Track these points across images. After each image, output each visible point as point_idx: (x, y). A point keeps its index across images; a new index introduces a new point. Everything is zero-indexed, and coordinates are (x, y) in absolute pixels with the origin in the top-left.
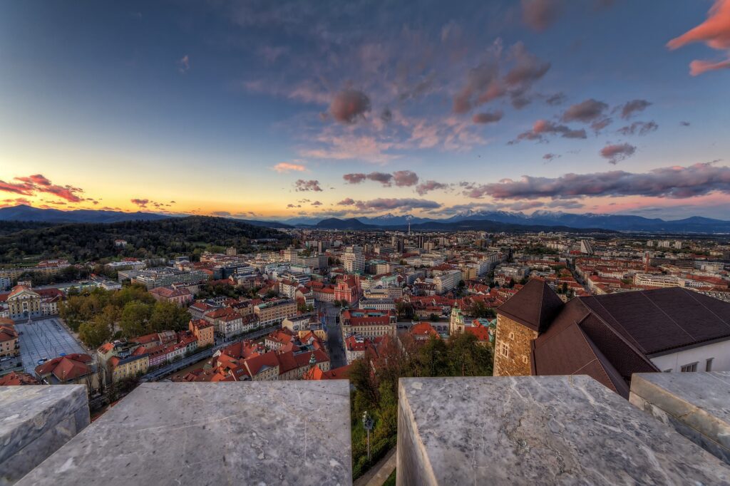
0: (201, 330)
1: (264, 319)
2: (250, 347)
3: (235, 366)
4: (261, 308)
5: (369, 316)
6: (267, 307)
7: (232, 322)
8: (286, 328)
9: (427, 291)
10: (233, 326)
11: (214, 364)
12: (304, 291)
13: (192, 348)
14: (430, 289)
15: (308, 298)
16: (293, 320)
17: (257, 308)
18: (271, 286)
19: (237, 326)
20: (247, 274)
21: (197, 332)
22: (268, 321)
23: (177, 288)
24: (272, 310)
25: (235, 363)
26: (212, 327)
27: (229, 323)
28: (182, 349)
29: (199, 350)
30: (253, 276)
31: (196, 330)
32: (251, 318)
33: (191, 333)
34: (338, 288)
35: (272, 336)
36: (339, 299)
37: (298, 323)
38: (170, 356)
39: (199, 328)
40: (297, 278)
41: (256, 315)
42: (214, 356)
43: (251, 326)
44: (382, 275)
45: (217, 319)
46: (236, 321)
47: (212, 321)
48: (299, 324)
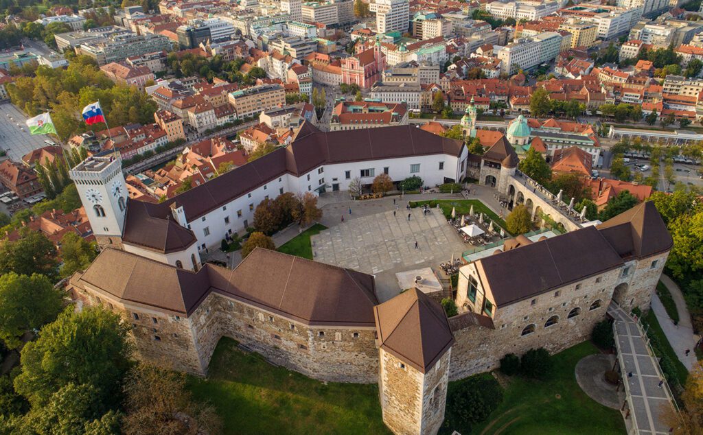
0: (168, 124)
1: (242, 110)
2: (219, 146)
3: (201, 164)
4: (236, 97)
5: (370, 111)
6: (245, 95)
7: (203, 114)
8: (264, 124)
9: (485, 71)
10: (204, 119)
11: (184, 161)
12: (298, 71)
13: (161, 142)
14: (490, 67)
15: (303, 82)
16: (272, 114)
17: (231, 96)
18: (256, 60)
19: (209, 119)
20: (223, 40)
21: (164, 126)
22: (247, 113)
23: (134, 63)
24: (250, 98)
25: (201, 161)
26: (179, 121)
27: (199, 115)
28: (152, 144)
29: (169, 146)
30: (232, 43)
31: (163, 123)
32: (225, 109)
33: (158, 127)
34: (346, 67)
35: (247, 133)
36: (348, 82)
37: (278, 118)
38: (141, 151)
39: (166, 122)
40: (292, 47)
41: (231, 105)
42: (184, 153)
43: (226, 119)
44: (426, 42)
45: (185, 110)
46: (207, 113)
47: (180, 112)
48: (279, 120)
